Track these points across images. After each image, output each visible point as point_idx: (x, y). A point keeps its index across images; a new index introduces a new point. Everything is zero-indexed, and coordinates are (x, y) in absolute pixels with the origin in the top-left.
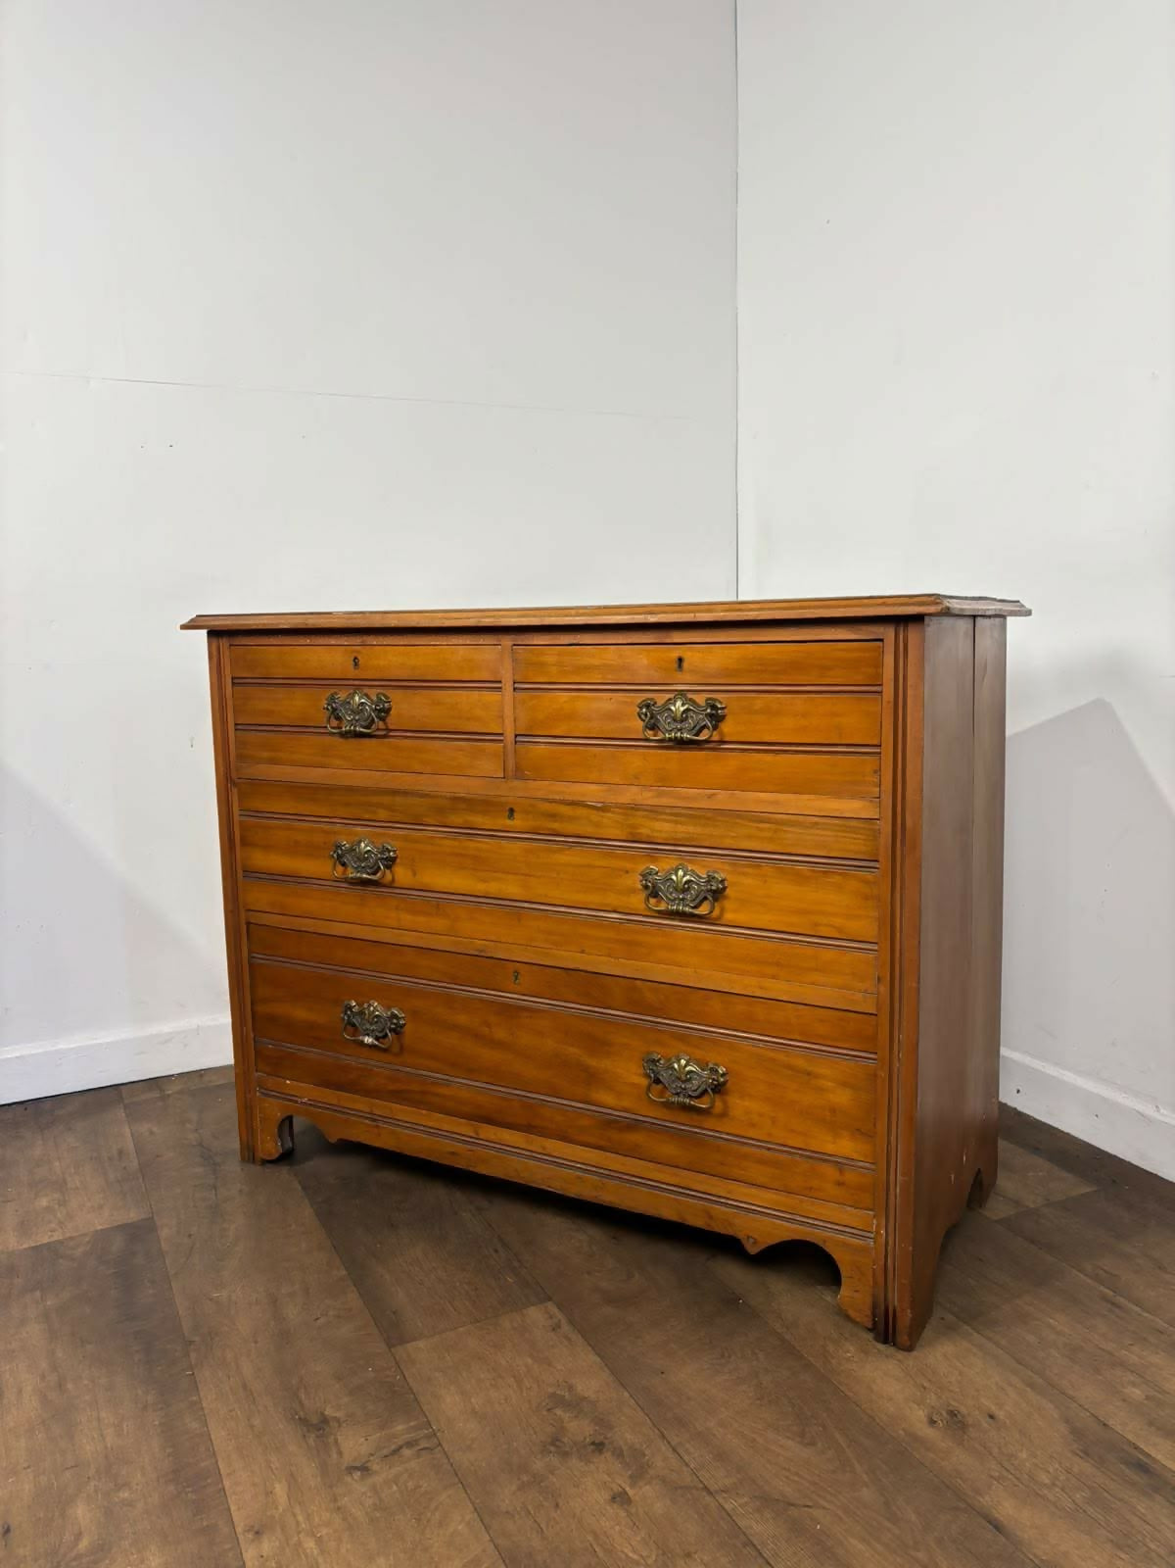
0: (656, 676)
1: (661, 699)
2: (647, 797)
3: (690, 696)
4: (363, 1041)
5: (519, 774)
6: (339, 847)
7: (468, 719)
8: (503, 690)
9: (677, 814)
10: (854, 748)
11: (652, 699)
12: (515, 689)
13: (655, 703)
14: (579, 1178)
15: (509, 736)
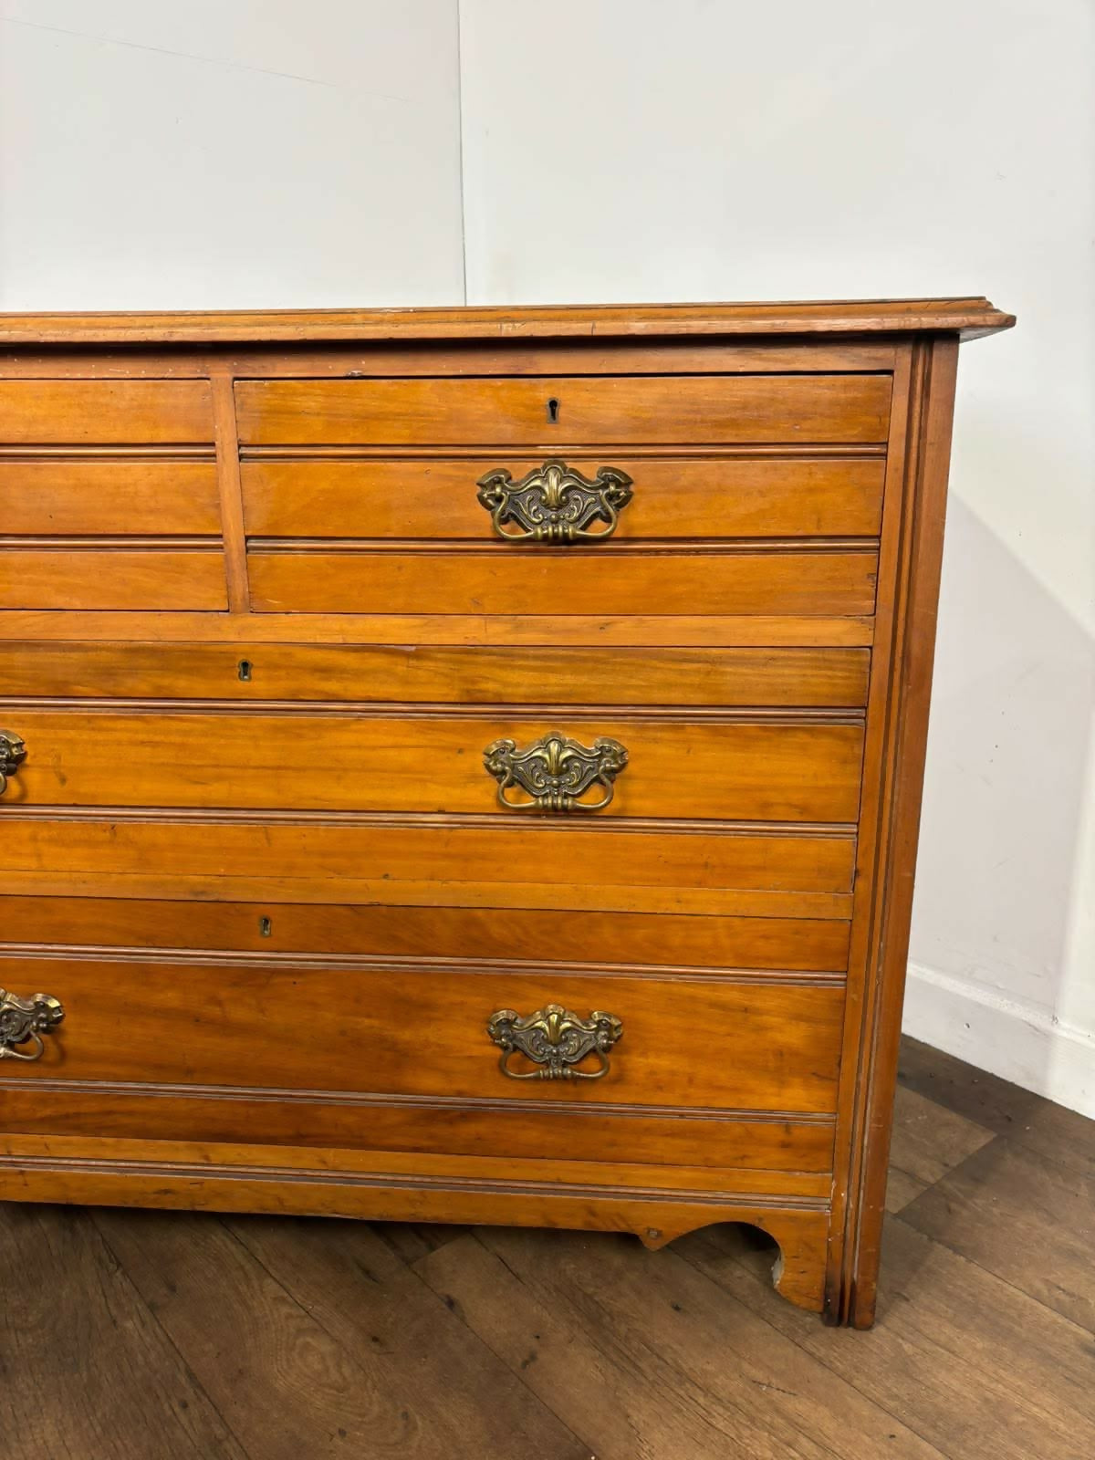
0: (508, 432)
1: (519, 470)
2: (496, 633)
3: (570, 465)
5: (254, 605)
8: (219, 458)
9: (545, 656)
10: (835, 543)
11: (505, 471)
12: (241, 457)
13: (510, 478)
14: (384, 1193)
15: (235, 540)
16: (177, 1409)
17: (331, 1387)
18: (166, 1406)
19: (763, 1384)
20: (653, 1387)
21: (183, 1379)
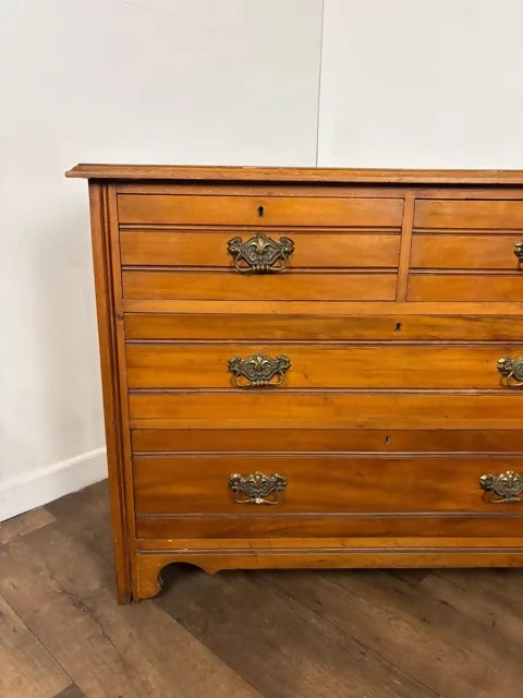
5: (408, 298)
8: (403, 233)
15: (404, 269)
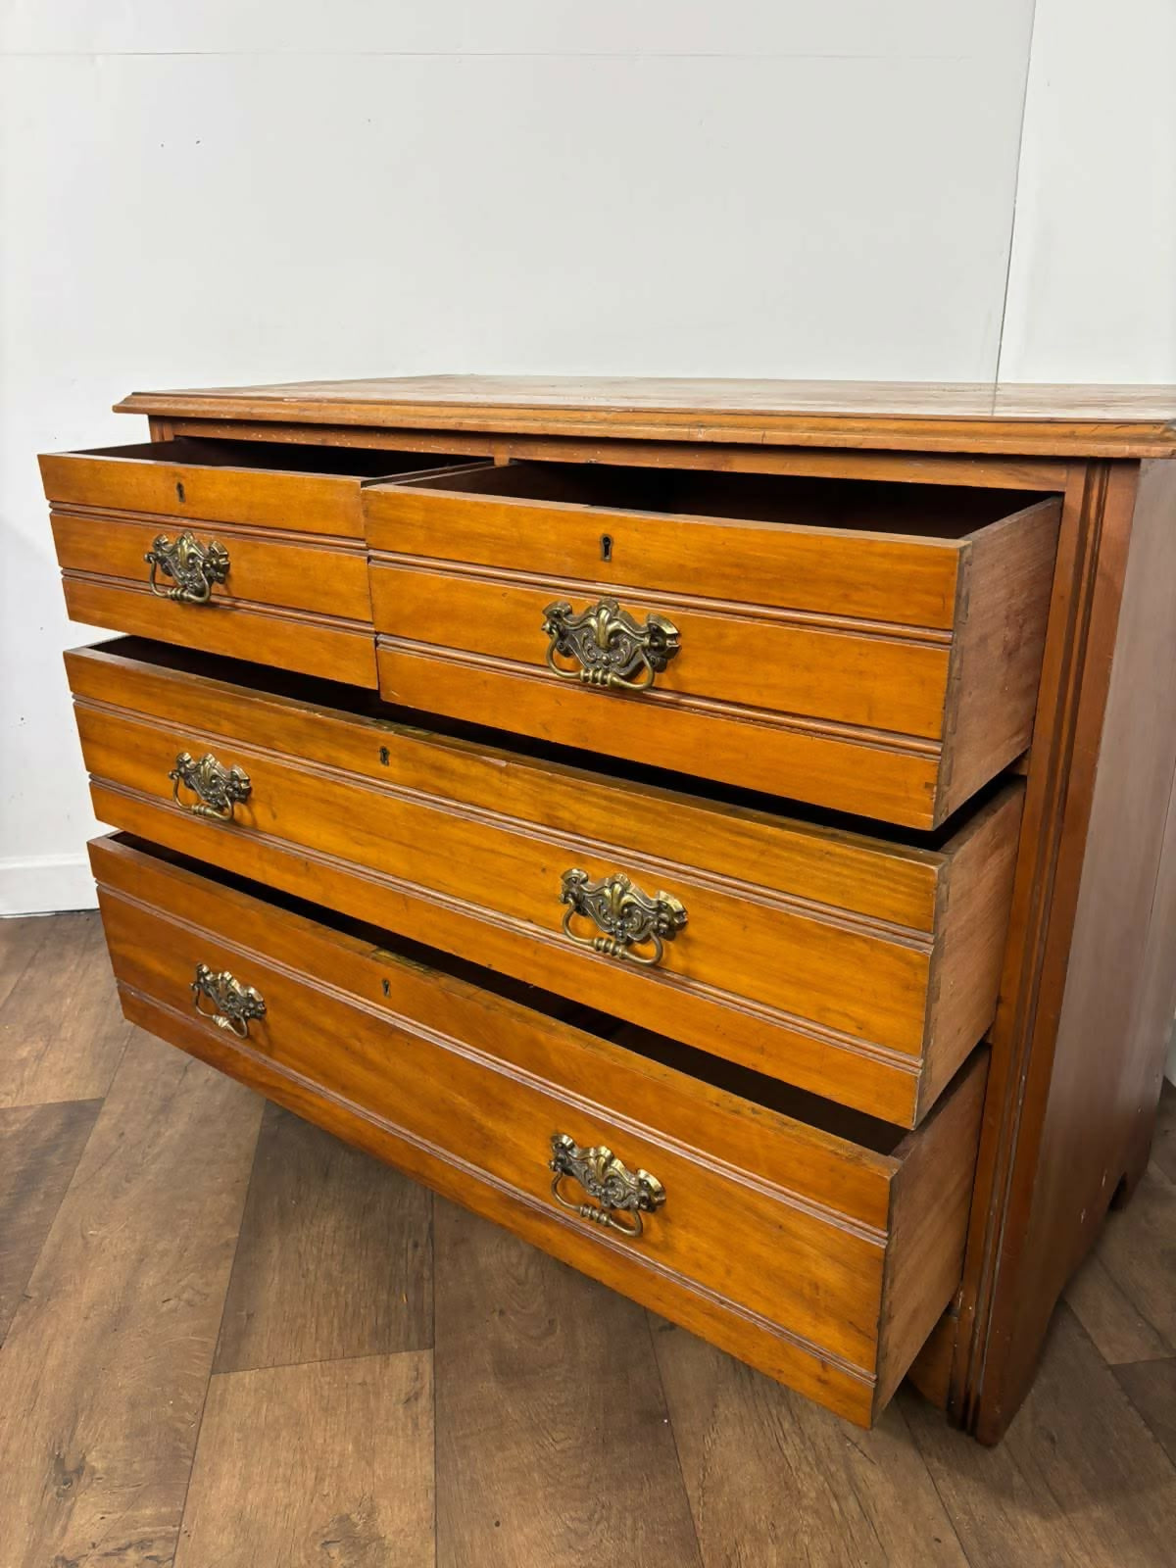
1: (577, 605)
3: (622, 606)
4: (215, 1023)
6: (182, 764)
7: (326, 594)
11: (563, 604)
13: (569, 610)
16: (410, 1246)
17: (514, 1278)
18: (404, 1241)
19: (850, 1440)
20: (754, 1395)
21: (425, 1226)
